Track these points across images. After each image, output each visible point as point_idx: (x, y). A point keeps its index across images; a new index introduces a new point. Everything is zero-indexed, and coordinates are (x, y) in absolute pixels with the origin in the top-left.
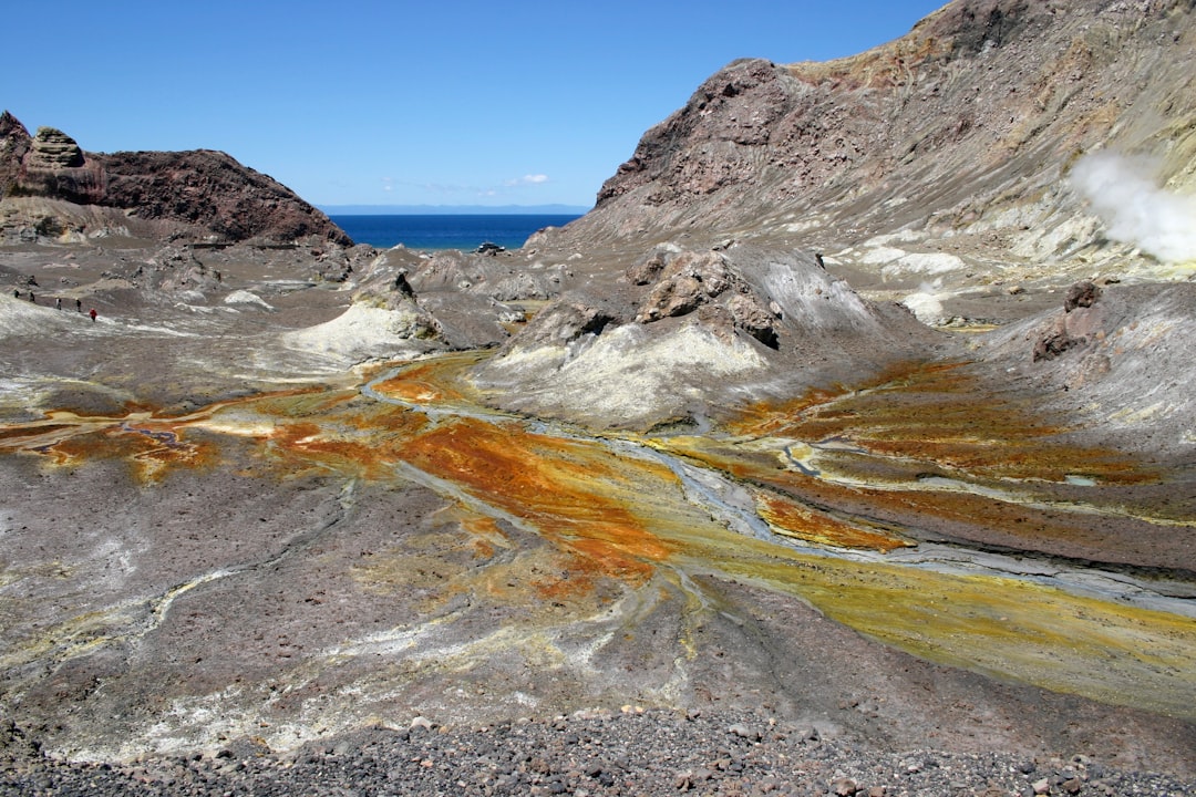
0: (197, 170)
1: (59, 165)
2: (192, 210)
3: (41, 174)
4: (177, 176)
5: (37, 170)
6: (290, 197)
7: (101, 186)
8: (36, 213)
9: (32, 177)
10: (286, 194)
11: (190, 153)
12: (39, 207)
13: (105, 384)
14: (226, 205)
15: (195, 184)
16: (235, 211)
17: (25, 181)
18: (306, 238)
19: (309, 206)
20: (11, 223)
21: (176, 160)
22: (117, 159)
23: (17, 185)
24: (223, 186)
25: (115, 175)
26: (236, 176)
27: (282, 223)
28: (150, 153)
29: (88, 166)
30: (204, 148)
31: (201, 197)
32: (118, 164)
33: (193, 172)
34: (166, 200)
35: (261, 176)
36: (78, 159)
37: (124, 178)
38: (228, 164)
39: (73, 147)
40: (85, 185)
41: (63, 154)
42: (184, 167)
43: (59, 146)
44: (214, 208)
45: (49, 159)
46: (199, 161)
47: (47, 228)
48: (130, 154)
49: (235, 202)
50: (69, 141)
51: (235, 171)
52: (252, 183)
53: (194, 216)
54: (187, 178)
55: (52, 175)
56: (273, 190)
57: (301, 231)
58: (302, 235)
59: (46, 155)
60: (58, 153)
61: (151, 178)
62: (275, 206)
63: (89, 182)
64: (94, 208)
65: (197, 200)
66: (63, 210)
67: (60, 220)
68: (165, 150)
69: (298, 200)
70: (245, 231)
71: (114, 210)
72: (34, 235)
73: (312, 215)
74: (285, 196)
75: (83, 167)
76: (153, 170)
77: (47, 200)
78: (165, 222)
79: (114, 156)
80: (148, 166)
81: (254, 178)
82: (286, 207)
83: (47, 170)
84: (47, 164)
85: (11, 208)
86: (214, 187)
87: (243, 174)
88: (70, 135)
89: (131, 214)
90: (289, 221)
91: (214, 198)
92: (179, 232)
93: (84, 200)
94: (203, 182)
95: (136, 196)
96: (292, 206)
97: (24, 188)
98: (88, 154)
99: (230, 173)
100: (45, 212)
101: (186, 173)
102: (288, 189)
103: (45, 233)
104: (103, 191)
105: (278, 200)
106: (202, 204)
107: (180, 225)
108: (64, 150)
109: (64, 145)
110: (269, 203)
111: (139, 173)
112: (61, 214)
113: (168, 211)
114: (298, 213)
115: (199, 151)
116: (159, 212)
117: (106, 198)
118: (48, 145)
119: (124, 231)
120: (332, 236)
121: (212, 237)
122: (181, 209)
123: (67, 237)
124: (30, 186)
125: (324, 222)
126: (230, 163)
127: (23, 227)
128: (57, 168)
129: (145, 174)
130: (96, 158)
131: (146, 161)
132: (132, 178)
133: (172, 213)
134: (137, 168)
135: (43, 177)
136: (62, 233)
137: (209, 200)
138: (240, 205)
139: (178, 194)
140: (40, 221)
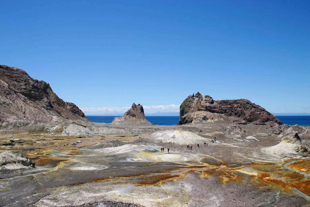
0: (241, 104)
1: (208, 103)
2: (239, 114)
3: (204, 106)
4: (235, 106)
5: (204, 105)
6: (265, 111)
7: (217, 108)
8: (203, 115)
9: (202, 106)
10: (263, 110)
11: (239, 100)
12: (203, 113)
13: (216, 157)
14: (247, 113)
15: (240, 108)
16: (250, 114)
17: (201, 107)
18: (269, 122)
19: (270, 113)
20: (197, 117)
21: (235, 102)
22: (221, 102)
23: (199, 108)
24: (247, 108)
25: (221, 106)
26: (250, 106)
27: (262, 118)
28: (229, 100)
29: (215, 104)
30: (242, 99)
31: (241, 111)
32: (221, 103)
33: (239, 105)
34: (232, 112)
35: (257, 105)
36: (212, 102)
37: (223, 106)
38: (248, 103)
39: (212, 99)
40: (214, 108)
41: (209, 101)
42: (237, 104)
43: (209, 99)
44: (244, 114)
45: (206, 102)
46: (241, 102)
47: (205, 118)
48: (224, 101)
49: (250, 112)
50: (211, 98)
51: (250, 104)
52: (254, 107)
53: (239, 116)
54: (238, 106)
55: (207, 106)
56: (260, 109)
57: (267, 120)
58: (268, 121)
59: (206, 101)
60: (208, 101)
61: (229, 106)
62: (260, 113)
63: (215, 108)
64: (216, 114)
65: (240, 112)
66: (208, 114)
67: (208, 117)
68: (233, 99)
69: (267, 112)
70: (252, 120)
71: (220, 114)
72: (202, 120)
73: (271, 116)
74: (263, 111)
75: (214, 104)
76: (230, 104)
77: (205, 112)
78: (232, 117)
79: (221, 101)
80: (229, 103)
81: (255, 106)
82: (263, 114)
83: (206, 105)
84: (206, 103)
85: (198, 114)
86: (245, 108)
87: (252, 105)
88: (211, 97)
89: (224, 115)
90: (264, 117)
91: (245, 111)
92: (235, 120)
93: (213, 112)
94: (242, 107)
95: (225, 111)
96: (265, 113)
97: (201, 109)
98: (215, 101)
99: (249, 105)
100: (205, 115)
101: (238, 105)
102: (264, 109)
103: (204, 120)
104: (218, 109)
105: (261, 112)
106: (241, 113)
107: (236, 118)
108: (210, 100)
109: (210, 99)
110: (259, 112)
111: (226, 105)
112: (208, 115)
113: (233, 114)
114: (267, 115)
115: (241, 99)
116: (231, 115)
117: (218, 111)
118: (206, 99)
119: (222, 119)
120: (276, 121)
121: (243, 121)
122: (236, 114)
123: (209, 121)
124: (202, 109)
125: (274, 118)
126: (249, 102)
127: (200, 118)
128: (208, 104)
129: (228, 105)
130: (217, 102)
131: (228, 102)
132: (225, 106)
133: (234, 115)
134: (226, 104)
135: (205, 106)
136: (208, 120)
137: (243, 112)
138: (251, 113)
139: (235, 110)
140: (204, 117)
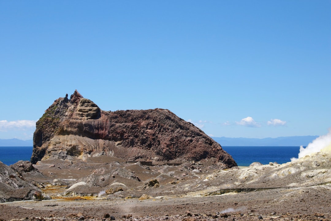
0: (154, 120)
1: (86, 118)
2: (149, 142)
3: (76, 123)
4: (143, 123)
5: (75, 121)
6: (201, 135)
7: (106, 130)
8: (69, 143)
9: (71, 125)
10: (199, 134)
11: (151, 111)
12: (71, 140)
14: (165, 139)
15: (151, 128)
16: (168, 143)
17: (68, 127)
18: (206, 159)
19: (211, 141)
20: (55, 149)
21: (144, 115)
22: (116, 115)
23: (63, 128)
24: (165, 129)
25: (114, 123)
26: (172, 124)
27: (194, 150)
28: (132, 111)
29: (102, 119)
30: (159, 108)
31: (154, 135)
32: (116, 117)
33: (151, 121)
34: (137, 137)
35: (186, 123)
36: (98, 114)
37: (118, 125)
38: (169, 117)
39: (95, 108)
40: (98, 129)
41: (89, 112)
42: (147, 118)
43: (88, 108)
44: (159, 141)
45: (82, 115)
46: (155, 115)
47: (73, 151)
48: (122, 111)
49: (169, 138)
50: (94, 105)
51: (173, 120)
52: (181, 127)
53: (150, 146)
54: (148, 125)
55: (81, 123)
56: (192, 132)
57: (204, 155)
58: (205, 158)
59: (81, 113)
60: (87, 112)
61: (130, 124)
62: (191, 141)
63: (100, 127)
64: (101, 141)
65: (151, 137)
66: (83, 142)
67: (80, 147)
69: (205, 137)
70: (173, 155)
71: (111, 142)
72: (65, 155)
73: (212, 146)
74: (198, 135)
75: (99, 119)
76: (132, 120)
77: (77, 136)
78: (134, 149)
79: (115, 113)
80: (130, 118)
81: (182, 124)
82: (198, 141)
83: (79, 121)
84: (80, 118)
85: (58, 140)
86: (160, 129)
87: (177, 122)
88: (95, 103)
89: (118, 144)
90: (198, 149)
91: (160, 136)
92: (140, 154)
93: (96, 137)
94: (155, 127)
95: (122, 134)
96: (201, 140)
97: (66, 130)
98: (103, 112)
99: (169, 122)
100: (74, 143)
101: (147, 121)
102: (200, 131)
103: (72, 155)
104: (107, 132)
105: (194, 137)
106: (154, 139)
107: (142, 151)
108: (90, 110)
109: (91, 108)
110: (189, 138)
111: (126, 122)
112: (81, 143)
113: (137, 143)
114: (203, 145)
115: (156, 109)
116: (132, 144)
117: (108, 135)
118: (83, 108)
119: (111, 154)
120: (221, 158)
121: (156, 158)
122: (143, 142)
123: (83, 157)
124: (69, 129)
125: (218, 150)
126: (170, 116)
127: (61, 151)
128: (85, 120)
129: (128, 122)
130: (106, 114)
131: (129, 115)
132: (121, 125)
133: (139, 144)
134: (125, 119)
135: (77, 125)
136: (80, 154)
137: (157, 137)
138: (172, 140)
139: (142, 134)
140: (70, 147)
